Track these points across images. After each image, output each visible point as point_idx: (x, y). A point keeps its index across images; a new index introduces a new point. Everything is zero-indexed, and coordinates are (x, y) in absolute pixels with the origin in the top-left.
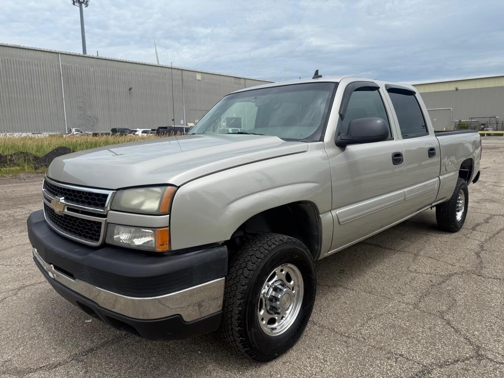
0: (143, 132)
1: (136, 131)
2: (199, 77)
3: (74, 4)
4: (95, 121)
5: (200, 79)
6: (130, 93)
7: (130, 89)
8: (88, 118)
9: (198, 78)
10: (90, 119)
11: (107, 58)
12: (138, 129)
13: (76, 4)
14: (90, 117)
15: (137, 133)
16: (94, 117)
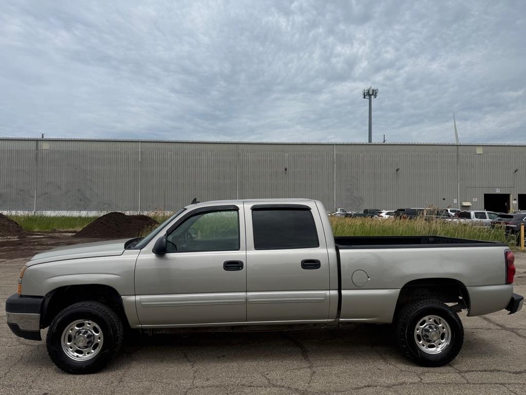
0: (387, 214)
1: (381, 212)
2: (479, 151)
3: (364, 97)
4: (361, 202)
5: (482, 153)
6: (396, 174)
7: (397, 170)
8: (355, 199)
9: (478, 153)
10: (357, 200)
11: (376, 143)
12: (384, 211)
13: (366, 97)
14: (356, 198)
15: (381, 214)
16: (360, 198)
